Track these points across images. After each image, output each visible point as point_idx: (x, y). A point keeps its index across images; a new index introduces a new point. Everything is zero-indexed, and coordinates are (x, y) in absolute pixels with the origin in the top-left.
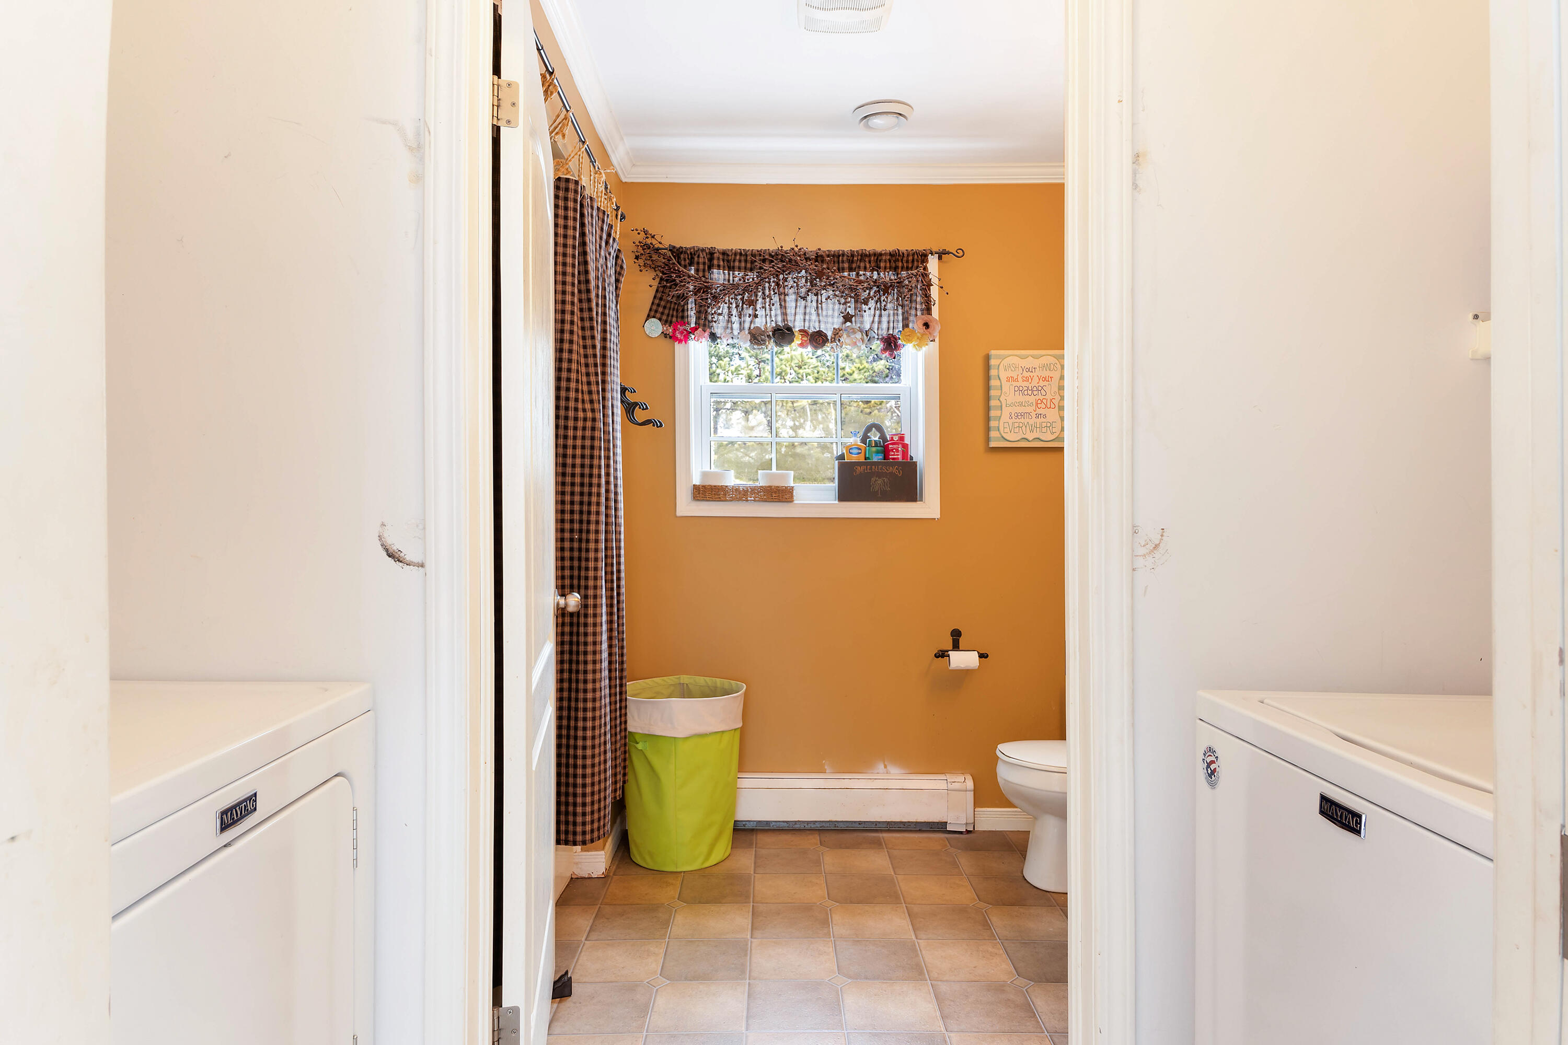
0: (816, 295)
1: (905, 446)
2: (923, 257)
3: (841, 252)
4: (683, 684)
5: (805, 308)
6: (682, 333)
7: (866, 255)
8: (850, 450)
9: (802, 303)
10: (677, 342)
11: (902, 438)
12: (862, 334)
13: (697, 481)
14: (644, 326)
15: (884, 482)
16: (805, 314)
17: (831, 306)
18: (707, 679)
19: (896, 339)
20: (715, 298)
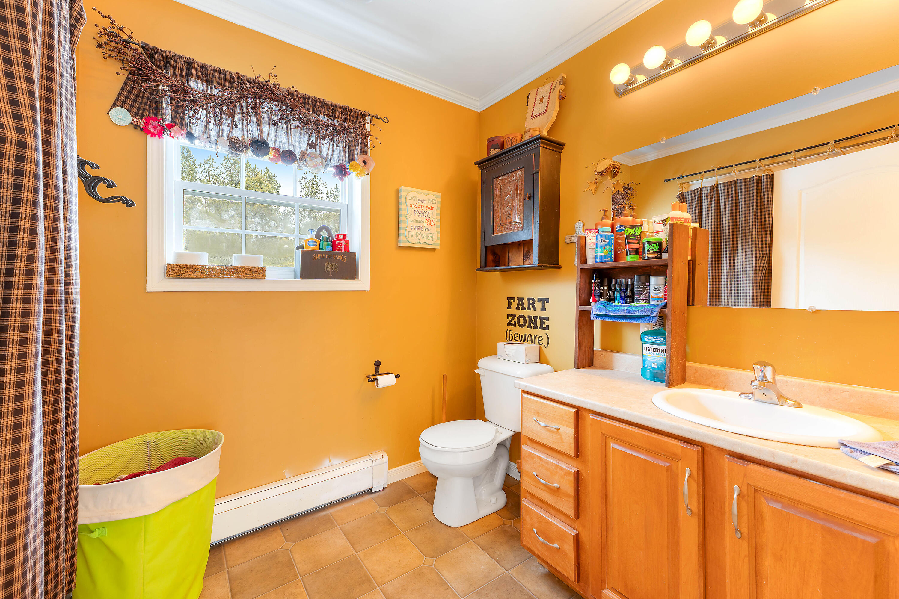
0: (286, 123)
1: (347, 242)
2: (365, 116)
3: (307, 96)
4: (150, 441)
5: (276, 132)
6: (155, 128)
7: (325, 104)
8: (307, 242)
9: (273, 129)
10: (150, 135)
11: (345, 237)
12: (322, 159)
13: (170, 260)
14: (108, 114)
15: (334, 266)
16: (276, 137)
17: (298, 135)
18: (178, 432)
19: (345, 166)
20: (194, 102)
